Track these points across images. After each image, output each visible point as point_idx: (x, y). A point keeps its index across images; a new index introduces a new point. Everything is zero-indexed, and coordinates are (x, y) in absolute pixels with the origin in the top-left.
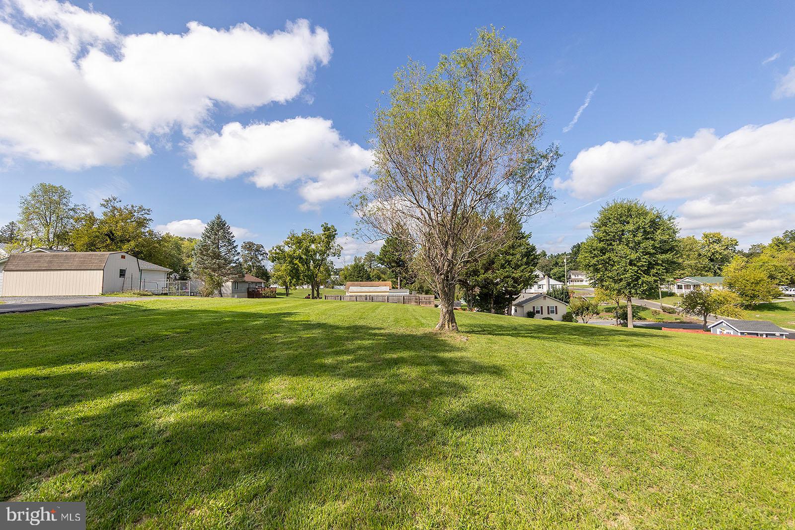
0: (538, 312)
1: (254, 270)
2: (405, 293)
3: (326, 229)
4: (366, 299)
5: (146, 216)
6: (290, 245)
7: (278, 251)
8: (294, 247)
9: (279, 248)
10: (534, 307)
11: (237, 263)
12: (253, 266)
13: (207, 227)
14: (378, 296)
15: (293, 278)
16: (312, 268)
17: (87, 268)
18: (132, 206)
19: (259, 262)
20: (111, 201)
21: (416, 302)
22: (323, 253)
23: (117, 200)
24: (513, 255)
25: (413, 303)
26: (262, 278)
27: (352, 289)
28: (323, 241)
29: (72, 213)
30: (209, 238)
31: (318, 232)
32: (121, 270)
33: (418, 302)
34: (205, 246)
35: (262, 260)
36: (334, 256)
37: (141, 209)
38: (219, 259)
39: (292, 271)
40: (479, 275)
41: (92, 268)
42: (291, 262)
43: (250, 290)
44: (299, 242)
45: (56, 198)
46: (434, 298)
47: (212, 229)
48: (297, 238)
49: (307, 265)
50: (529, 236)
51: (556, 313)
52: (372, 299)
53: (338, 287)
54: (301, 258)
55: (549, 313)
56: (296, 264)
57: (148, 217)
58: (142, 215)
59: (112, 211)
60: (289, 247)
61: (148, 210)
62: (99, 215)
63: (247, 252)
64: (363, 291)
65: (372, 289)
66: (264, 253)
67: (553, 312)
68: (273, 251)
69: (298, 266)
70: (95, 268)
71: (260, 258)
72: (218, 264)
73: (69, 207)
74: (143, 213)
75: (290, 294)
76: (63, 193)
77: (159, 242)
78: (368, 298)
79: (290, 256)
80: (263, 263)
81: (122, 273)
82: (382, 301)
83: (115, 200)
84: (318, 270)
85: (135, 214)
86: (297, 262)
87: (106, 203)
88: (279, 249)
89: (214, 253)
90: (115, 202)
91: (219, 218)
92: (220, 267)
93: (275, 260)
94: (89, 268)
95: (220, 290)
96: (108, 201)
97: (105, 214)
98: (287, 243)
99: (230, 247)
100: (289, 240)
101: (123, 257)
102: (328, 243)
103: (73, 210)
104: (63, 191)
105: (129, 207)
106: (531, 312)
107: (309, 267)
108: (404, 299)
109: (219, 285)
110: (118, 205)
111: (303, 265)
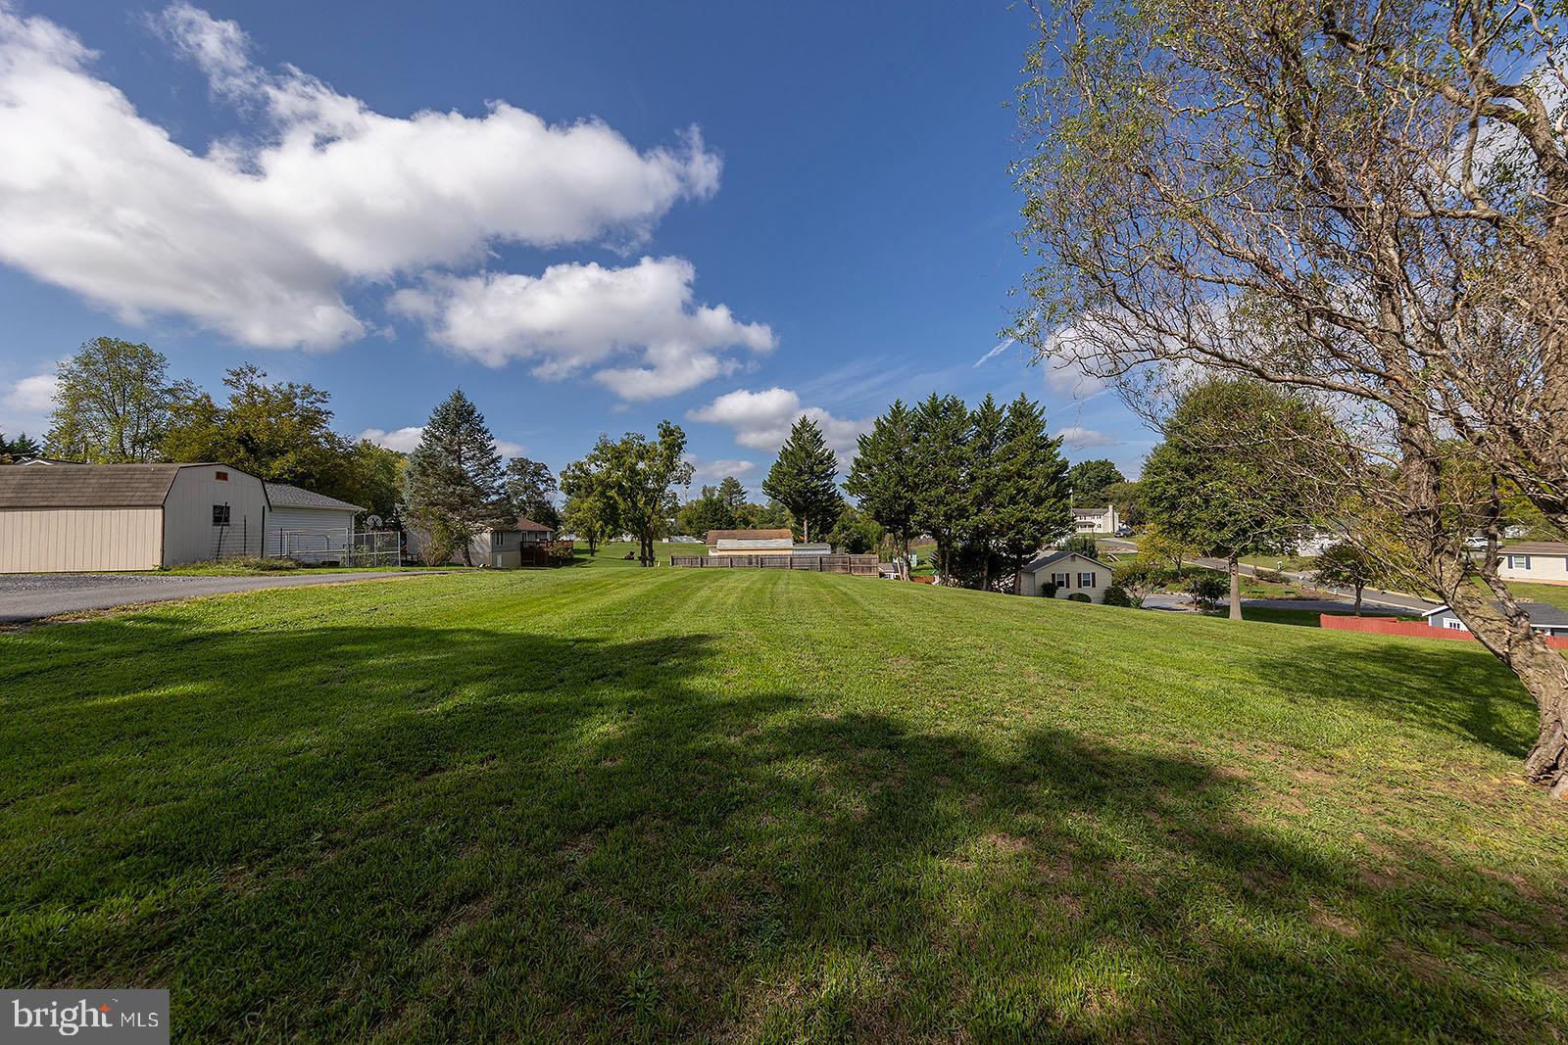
0: (1061, 584)
1: (531, 510)
2: (825, 551)
3: (667, 432)
4: (750, 563)
5: (319, 404)
6: (598, 463)
7: (577, 473)
8: (607, 465)
9: (580, 466)
10: (1053, 575)
11: (500, 494)
12: (530, 503)
13: (433, 416)
14: (772, 557)
15: (606, 524)
16: (640, 504)
17: (120, 503)
18: (291, 386)
19: (540, 494)
20: (246, 374)
21: (843, 568)
22: (661, 477)
23: (258, 373)
24: (1030, 478)
25: (839, 570)
26: (546, 524)
27: (722, 543)
28: (661, 456)
29: (168, 398)
30: (439, 439)
31: (653, 438)
32: (215, 507)
33: (848, 568)
34: (430, 456)
35: (545, 491)
36: (680, 483)
37: (308, 391)
38: (463, 485)
39: (604, 510)
40: (968, 516)
41: (133, 503)
42: (603, 494)
43: (526, 546)
44: (618, 456)
45: (135, 369)
46: (878, 560)
47: (445, 420)
48: (613, 449)
49: (632, 501)
50: (1059, 442)
51: (1094, 586)
52: (761, 562)
53: (678, 538)
54: (621, 486)
55: (1080, 586)
56: (612, 498)
57: (323, 407)
58: (312, 403)
59: (250, 395)
60: (597, 466)
61: (323, 394)
62: (222, 401)
63: (517, 477)
64: (743, 547)
65: (760, 544)
66: (548, 479)
67: (1087, 583)
68: (570, 473)
69: (616, 502)
70: (142, 503)
71: (542, 488)
72: (460, 496)
73: (161, 387)
74: (312, 399)
75: (597, 551)
76: (147, 359)
77: (347, 456)
78: (754, 560)
79: (601, 482)
80: (547, 496)
81: (221, 515)
82: (781, 567)
83: (254, 373)
84: (653, 509)
85: (297, 400)
86: (612, 493)
87: (234, 379)
88: (579, 470)
89: (450, 471)
90: (255, 377)
91: (459, 397)
92: (464, 502)
93: (573, 491)
94: (125, 503)
95: (467, 549)
96: (239, 374)
97: (235, 400)
98: (593, 459)
99: (484, 461)
100: (597, 452)
101: (222, 476)
102: (670, 458)
103: (170, 391)
104: (148, 354)
105: (285, 387)
106: (1049, 584)
107: (635, 504)
108: (821, 563)
109: (464, 539)
110: (259, 382)
111: (625, 500)
